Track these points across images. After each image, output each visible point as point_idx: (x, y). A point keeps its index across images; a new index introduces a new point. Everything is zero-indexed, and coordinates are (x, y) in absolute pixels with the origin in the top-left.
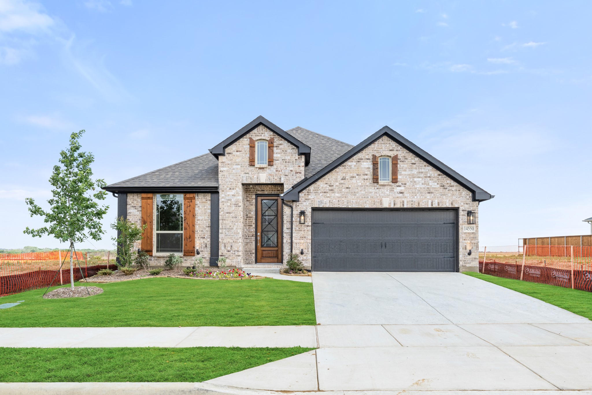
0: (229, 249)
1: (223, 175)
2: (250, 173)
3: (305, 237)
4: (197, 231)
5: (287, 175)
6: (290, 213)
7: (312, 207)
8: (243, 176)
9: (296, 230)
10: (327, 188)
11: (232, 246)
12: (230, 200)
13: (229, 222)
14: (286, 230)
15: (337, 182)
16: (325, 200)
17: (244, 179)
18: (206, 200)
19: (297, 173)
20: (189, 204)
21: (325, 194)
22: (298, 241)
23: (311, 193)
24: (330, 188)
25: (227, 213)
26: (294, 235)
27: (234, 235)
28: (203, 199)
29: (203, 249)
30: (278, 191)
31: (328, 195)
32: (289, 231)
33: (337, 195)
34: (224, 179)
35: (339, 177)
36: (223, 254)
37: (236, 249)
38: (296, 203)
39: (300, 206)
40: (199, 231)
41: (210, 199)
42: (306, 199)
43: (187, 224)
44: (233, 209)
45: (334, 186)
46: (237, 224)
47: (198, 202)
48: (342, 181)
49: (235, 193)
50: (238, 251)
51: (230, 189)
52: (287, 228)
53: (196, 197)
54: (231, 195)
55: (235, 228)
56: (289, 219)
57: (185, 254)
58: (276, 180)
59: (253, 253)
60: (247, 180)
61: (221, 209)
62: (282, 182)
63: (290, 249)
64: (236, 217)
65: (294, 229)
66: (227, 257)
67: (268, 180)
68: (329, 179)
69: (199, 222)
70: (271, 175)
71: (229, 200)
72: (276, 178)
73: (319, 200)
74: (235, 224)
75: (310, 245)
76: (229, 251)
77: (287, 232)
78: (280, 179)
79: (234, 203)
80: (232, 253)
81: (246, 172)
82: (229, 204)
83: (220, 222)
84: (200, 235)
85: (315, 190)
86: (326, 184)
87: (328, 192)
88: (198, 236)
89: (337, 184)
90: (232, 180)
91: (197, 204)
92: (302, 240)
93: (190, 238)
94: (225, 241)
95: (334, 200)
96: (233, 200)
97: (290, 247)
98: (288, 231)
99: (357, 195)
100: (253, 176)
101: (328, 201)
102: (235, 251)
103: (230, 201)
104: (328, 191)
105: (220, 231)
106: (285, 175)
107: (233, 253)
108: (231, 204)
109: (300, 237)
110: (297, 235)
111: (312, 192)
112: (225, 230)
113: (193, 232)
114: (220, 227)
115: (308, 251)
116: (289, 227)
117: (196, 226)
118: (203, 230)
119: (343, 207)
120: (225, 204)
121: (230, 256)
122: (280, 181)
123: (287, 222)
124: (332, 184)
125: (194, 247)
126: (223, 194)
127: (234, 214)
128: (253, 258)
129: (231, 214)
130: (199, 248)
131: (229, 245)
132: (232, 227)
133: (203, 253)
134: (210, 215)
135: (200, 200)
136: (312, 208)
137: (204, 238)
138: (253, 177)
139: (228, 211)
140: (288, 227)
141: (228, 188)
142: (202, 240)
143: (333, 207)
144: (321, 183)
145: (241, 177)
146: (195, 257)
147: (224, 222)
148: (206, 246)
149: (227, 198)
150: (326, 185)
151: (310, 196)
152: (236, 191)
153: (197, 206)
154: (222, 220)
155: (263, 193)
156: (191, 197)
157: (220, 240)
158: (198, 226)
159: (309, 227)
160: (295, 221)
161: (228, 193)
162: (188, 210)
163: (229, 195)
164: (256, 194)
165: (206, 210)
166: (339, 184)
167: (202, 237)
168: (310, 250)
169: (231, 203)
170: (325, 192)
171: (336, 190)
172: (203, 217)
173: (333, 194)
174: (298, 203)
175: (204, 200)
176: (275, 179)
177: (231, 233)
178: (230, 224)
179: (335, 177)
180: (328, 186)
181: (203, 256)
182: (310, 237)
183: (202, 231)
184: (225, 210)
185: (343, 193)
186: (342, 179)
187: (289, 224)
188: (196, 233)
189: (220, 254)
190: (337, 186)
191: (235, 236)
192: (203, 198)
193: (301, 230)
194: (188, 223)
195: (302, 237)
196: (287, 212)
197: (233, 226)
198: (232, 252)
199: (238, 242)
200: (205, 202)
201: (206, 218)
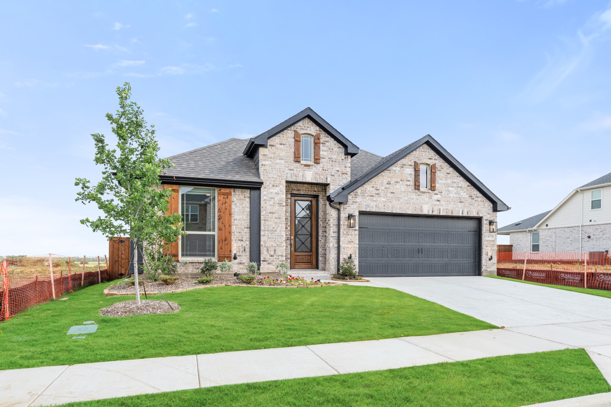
0: (272, 253)
1: (265, 170)
2: (295, 170)
3: (352, 242)
4: (234, 233)
5: (333, 176)
6: (337, 216)
7: (360, 210)
8: (288, 172)
9: (343, 234)
10: (374, 192)
11: (275, 250)
12: (274, 198)
13: (272, 223)
14: (333, 234)
15: (383, 186)
16: (372, 204)
17: (289, 175)
18: (245, 197)
19: (344, 174)
20: (224, 200)
21: (372, 198)
22: (346, 245)
23: (358, 195)
24: (377, 192)
25: (270, 213)
26: (341, 239)
27: (277, 238)
28: (241, 196)
29: (240, 254)
31: (375, 199)
32: (336, 235)
33: (383, 199)
34: (266, 174)
35: (385, 181)
36: (265, 259)
37: (280, 253)
38: (344, 205)
39: (347, 209)
40: (235, 233)
41: (249, 196)
42: (354, 202)
43: (222, 224)
44: (277, 209)
45: (380, 190)
46: (280, 226)
47: (235, 199)
48: (388, 186)
49: (279, 191)
50: (282, 256)
51: (273, 186)
52: (334, 232)
53: (233, 193)
54: (274, 193)
55: (278, 230)
56: (336, 222)
57: (220, 259)
58: (322, 179)
60: (291, 177)
61: (262, 208)
62: (328, 182)
63: (336, 254)
64: (280, 218)
65: (341, 233)
66: (270, 262)
67: (314, 179)
68: (375, 182)
69: (236, 222)
70: (317, 174)
71: (272, 198)
72: (322, 177)
73: (366, 204)
74: (278, 226)
75: (357, 250)
76: (272, 256)
77: (333, 236)
78: (327, 179)
79: (278, 202)
80: (276, 258)
81: (291, 169)
82: (272, 203)
83: (262, 222)
84: (237, 238)
85: (362, 193)
86: (373, 187)
87: (374, 196)
88: (235, 239)
89: (383, 188)
90: (275, 176)
91: (233, 201)
92: (350, 245)
93: (225, 240)
94: (267, 245)
95: (380, 205)
96: (276, 199)
97: (336, 252)
98: (334, 235)
99: (401, 200)
100: (298, 173)
101: (375, 205)
102: (278, 256)
103: (273, 200)
104: (374, 195)
105: (262, 233)
106: (332, 175)
107: (277, 257)
108: (274, 203)
109: (348, 242)
110: (345, 240)
111: (359, 195)
112: (267, 232)
113: (230, 233)
114: (262, 228)
116: (335, 231)
117: (232, 226)
118: (241, 231)
119: (388, 212)
120: (268, 203)
121: (273, 261)
122: (327, 181)
123: (334, 225)
124: (378, 188)
125: (231, 251)
126: (265, 191)
127: (277, 215)
129: (275, 215)
130: (237, 252)
131: (273, 249)
132: (276, 229)
133: (241, 257)
134: (249, 215)
135: (237, 196)
136: (359, 211)
137: (242, 240)
139: (271, 211)
140: (334, 231)
141: (271, 185)
142: (240, 243)
143: (379, 211)
144: (368, 187)
145: (285, 173)
146: (232, 262)
147: (267, 223)
148: (245, 250)
149: (270, 196)
150: (373, 188)
151: (357, 199)
152: (279, 188)
153: (233, 203)
154: (265, 220)
156: (227, 193)
157: (262, 243)
158: (235, 227)
159: (356, 231)
160: (342, 224)
161: (271, 191)
162: (223, 207)
163: (271, 193)
164: (291, 194)
165: (244, 209)
166: (385, 188)
167: (240, 240)
168: (357, 255)
169: (275, 202)
170: (371, 196)
171: (381, 195)
172: (241, 217)
173: (379, 198)
174: (346, 205)
175: (242, 197)
177: (274, 236)
178: (274, 226)
179: (381, 181)
180: (375, 190)
181: (241, 262)
182: (357, 242)
183: (240, 232)
184: (267, 210)
185: (388, 198)
186: (388, 184)
187: (336, 227)
188: (232, 234)
189: (262, 259)
190: (383, 190)
191: (279, 239)
192: (241, 194)
193: (349, 234)
194: (224, 223)
195: (350, 242)
196: (333, 215)
197: (277, 228)
198: (275, 256)
199: (283, 246)
200: (243, 200)
201: (245, 217)
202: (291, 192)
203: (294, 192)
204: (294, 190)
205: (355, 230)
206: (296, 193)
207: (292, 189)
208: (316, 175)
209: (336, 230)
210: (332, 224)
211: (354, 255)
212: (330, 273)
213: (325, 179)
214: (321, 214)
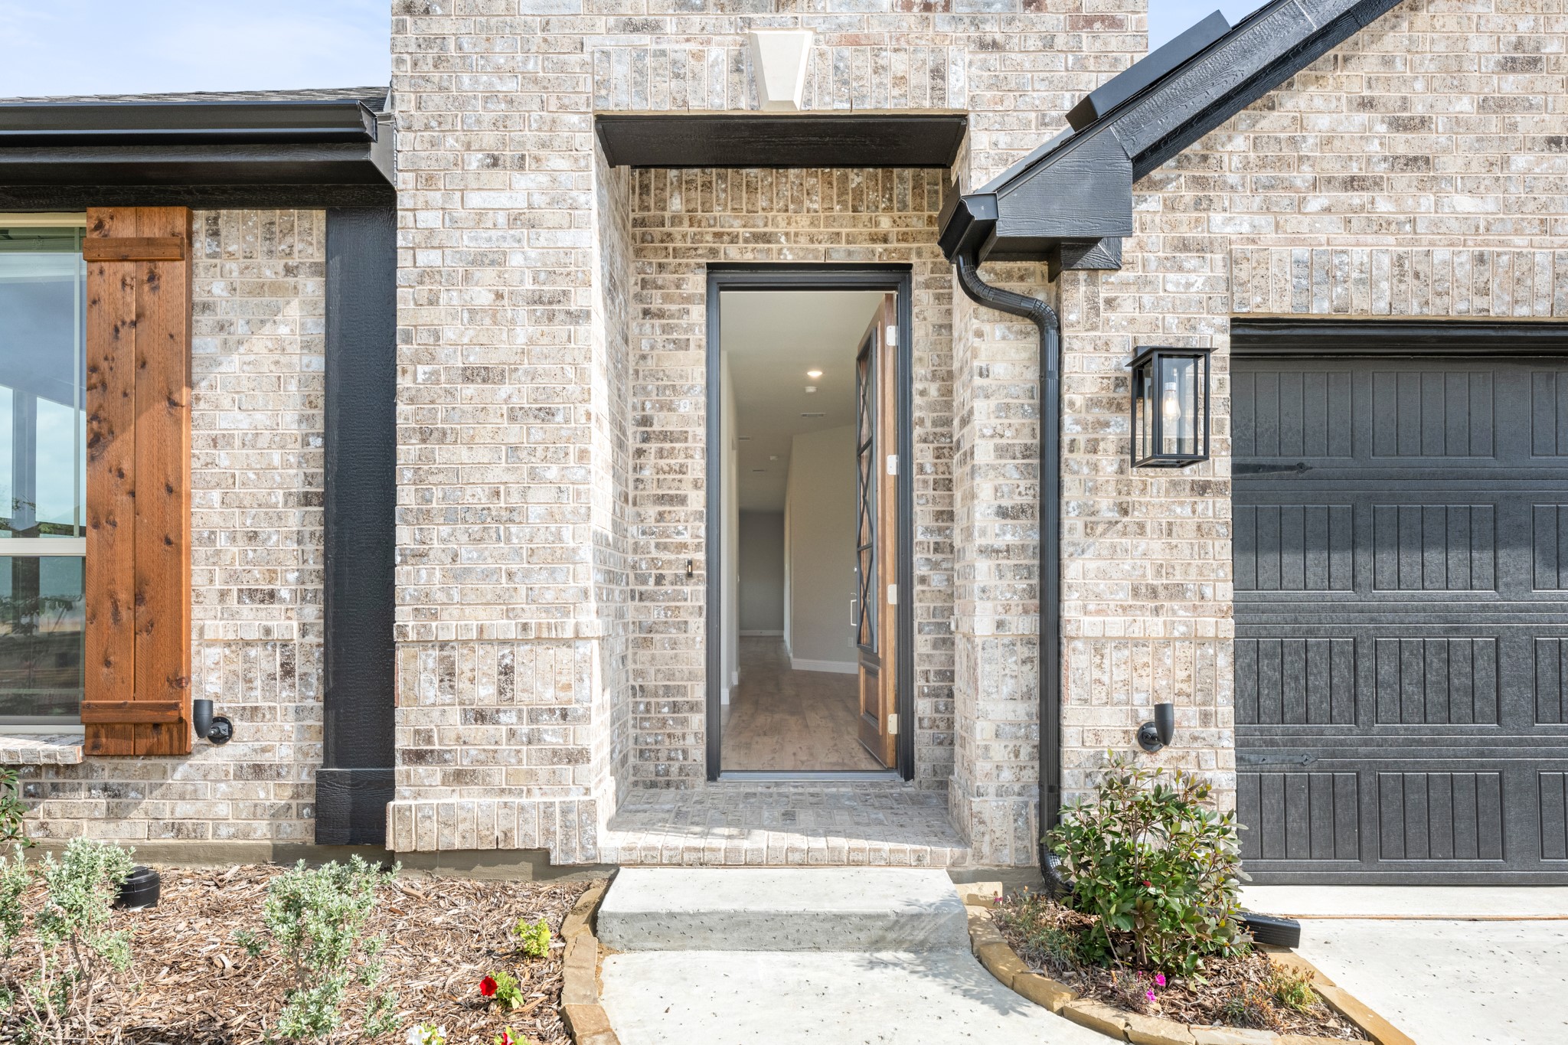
0: (485, 693)
1: (428, 42)
2: (670, 26)
3: (1177, 591)
4: (211, 539)
5: (995, 45)
6: (1032, 375)
7: (1243, 311)
8: (609, 43)
9: (1089, 529)
10: (1374, 147)
11: (507, 671)
12: (496, 260)
13: (482, 455)
14: (997, 524)
15: (1462, 89)
16: (1359, 255)
17: (620, 71)
18: (289, 270)
19: (1089, 22)
20: (131, 297)
21: (1357, 198)
22: (1116, 625)
23: (1225, 186)
24: (1403, 144)
25: (469, 375)
26: (1073, 571)
27: (527, 574)
28: (260, 259)
29: (257, 697)
30: (873, 239)
31: (1384, 206)
32: (1024, 534)
33: (1465, 203)
34: (435, 76)
35: (1478, 43)
36: (429, 740)
37: (549, 695)
38: (1092, 282)
39: (1127, 308)
40: (222, 541)
41: (320, 257)
42: (1184, 246)
43: (113, 479)
44: (521, 339)
45: (1441, 123)
46: (553, 472)
47: (218, 288)
48: (1511, 84)
49: (538, 199)
50: (564, 716)
51: (495, 162)
52: (1003, 513)
53: (202, 245)
54: (501, 218)
55: (535, 512)
56: (1022, 430)
57: (96, 747)
58: (899, 81)
59: (693, 707)
60: (639, 87)
61: (408, 340)
62: (954, 104)
63: (1027, 696)
64: (551, 413)
65: (1072, 521)
66: (465, 764)
67: (831, 86)
68: (1387, 61)
69: (223, 458)
70: (855, 42)
71: (479, 260)
72: (898, 63)
73: (1302, 252)
74: (533, 475)
75: (1224, 661)
76: (481, 717)
77: (1000, 543)
78: (938, 73)
79: (529, 285)
80: (512, 733)
81: (637, 20)
82: (483, 297)
83: (406, 452)
84: (233, 577)
85: (1263, 163)
86: (1367, 104)
87: (1377, 183)
88: (218, 585)
89: (1465, 105)
90: (510, 85)
91: (206, 307)
92: (1150, 619)
93: (139, 598)
94: (447, 628)
95: (1441, 254)
96: (516, 260)
97: (1030, 676)
98: (1009, 539)
100: (693, 46)
101: (1386, 261)
102: (534, 716)
103: (488, 274)
104: (1381, 169)
105: (404, 536)
106: (983, 46)
107: (525, 728)
108: (499, 296)
109: (1136, 592)
110: (1103, 574)
111: (1232, 179)
112: (445, 530)
113: (172, 543)
114: (406, 496)
115: (1206, 718)
116: (1018, 500)
117: (197, 495)
118: (265, 529)
119: (1522, 313)
120: (450, 298)
121: (493, 756)
122: (939, 92)
123: (1002, 451)
124: (1418, 110)
125: (178, 682)
126: (427, 207)
127: (527, 387)
128: (690, 740)
129: (505, 390)
130: (229, 687)
131: (488, 660)
132: (515, 499)
133: (264, 726)
134: (321, 402)
135: (232, 266)
136: (1236, 322)
137: (272, 595)
138: (698, 56)
139: (474, 360)
140: (1007, 503)
141: (474, 160)
142: (252, 620)
143: (1432, 313)
144: (1318, 103)
145: (586, 57)
146: (196, 760)
147: (443, 454)
148: (288, 671)
149: (468, 242)
150: (1362, 117)
151: (1217, 218)
152: (543, 179)
153: (204, 322)
154: (425, 436)
155: (761, 259)
156: (150, 242)
157: (403, 615)
158: (216, 495)
159: (1209, 499)
160: (1082, 440)
161: (475, 200)
162: (127, 352)
163: (481, 214)
164: (712, 267)
165: (283, 359)
166: (1484, 105)
167: (252, 593)
168: (1226, 710)
169: (506, 290)
170: (1351, 183)
171: (1450, 165)
172: (260, 418)
173: (1427, 201)
174: (1114, 277)
175: (270, 270)
176: (888, 80)
177: (503, 557)
178: (497, 474)
179: (1441, 47)
180: (1382, 128)
181: (260, 759)
182: (1225, 592)
183: (253, 536)
184: (442, 353)
185: (1516, 191)
186: (1510, 65)
187: (1025, 471)
188: (200, 552)
189: (403, 741)
190: (1458, 123)
191: (539, 580)
192: (261, 247)
193: (1141, 526)
194: (127, 466)
195: (1154, 592)
196: (999, 369)
197: (524, 492)
198: (508, 719)
199: (569, 634)
200: (276, 289)
201: (290, 422)
202: (713, 252)
203: (733, 254)
204: (734, 239)
205: (1202, 488)
206: (749, 258)
207: (718, 236)
208: (847, 52)
209: (1024, 491)
210: (991, 444)
211: (1193, 711)
212: (979, 855)
213: (927, 81)
214: (923, 393)
